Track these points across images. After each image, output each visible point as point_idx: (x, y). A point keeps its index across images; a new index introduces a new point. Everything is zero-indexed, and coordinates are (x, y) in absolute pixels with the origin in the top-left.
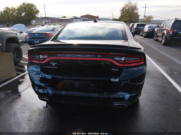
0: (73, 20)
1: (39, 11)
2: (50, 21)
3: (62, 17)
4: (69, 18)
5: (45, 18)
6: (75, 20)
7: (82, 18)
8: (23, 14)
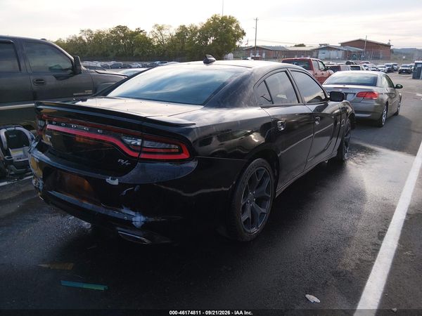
0: (320, 51)
1: (244, 34)
2: (264, 55)
3: (296, 46)
4: (309, 49)
5: (254, 48)
6: (323, 51)
7: (342, 48)
8: (210, 41)
